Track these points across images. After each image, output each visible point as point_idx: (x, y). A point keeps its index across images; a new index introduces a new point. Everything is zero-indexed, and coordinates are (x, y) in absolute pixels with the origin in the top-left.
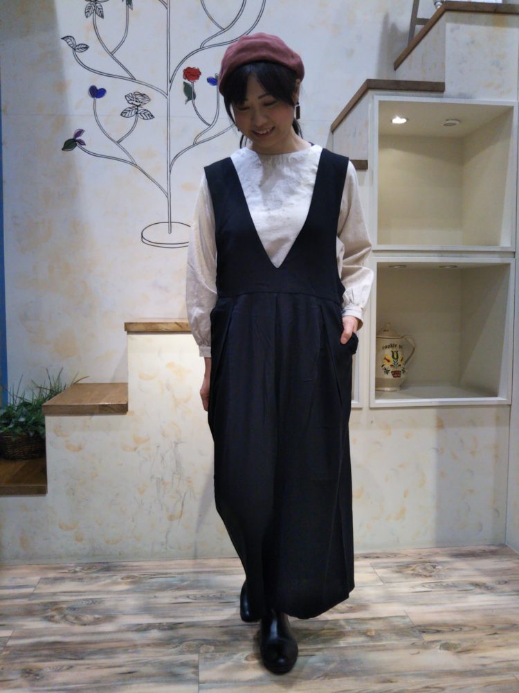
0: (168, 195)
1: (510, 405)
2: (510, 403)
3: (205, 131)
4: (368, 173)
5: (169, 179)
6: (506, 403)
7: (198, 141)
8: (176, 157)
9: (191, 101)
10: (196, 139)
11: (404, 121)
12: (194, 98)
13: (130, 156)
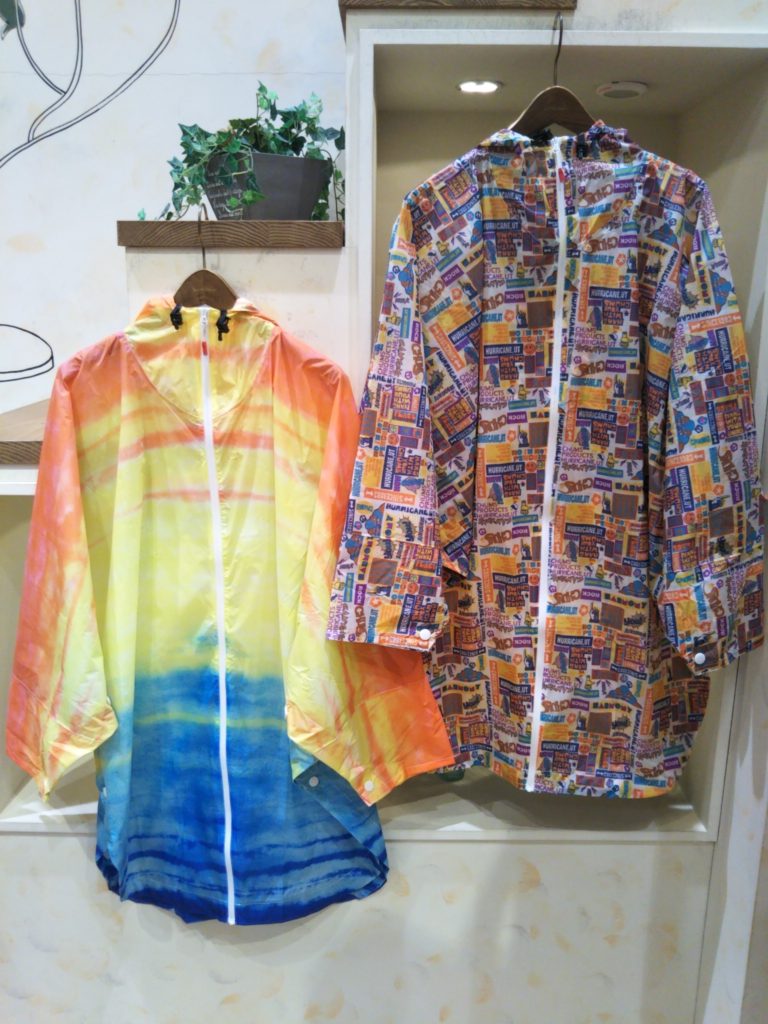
1: (714, 843)
2: (715, 839)
3: (51, 109)
4: (344, 256)
6: (704, 839)
7: (36, 135)
9: (13, 32)
10: (32, 129)
11: (489, 87)
12: (22, 24)
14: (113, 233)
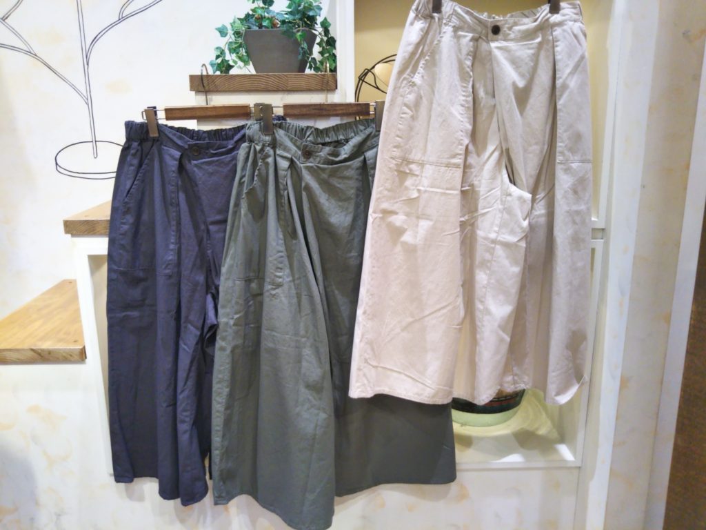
0: (89, 101)
1: (579, 468)
2: (580, 465)
5: (86, 74)
6: (573, 465)
7: (124, 15)
8: (95, 40)
10: (121, 11)
13: (25, 42)
14: (187, 83)
